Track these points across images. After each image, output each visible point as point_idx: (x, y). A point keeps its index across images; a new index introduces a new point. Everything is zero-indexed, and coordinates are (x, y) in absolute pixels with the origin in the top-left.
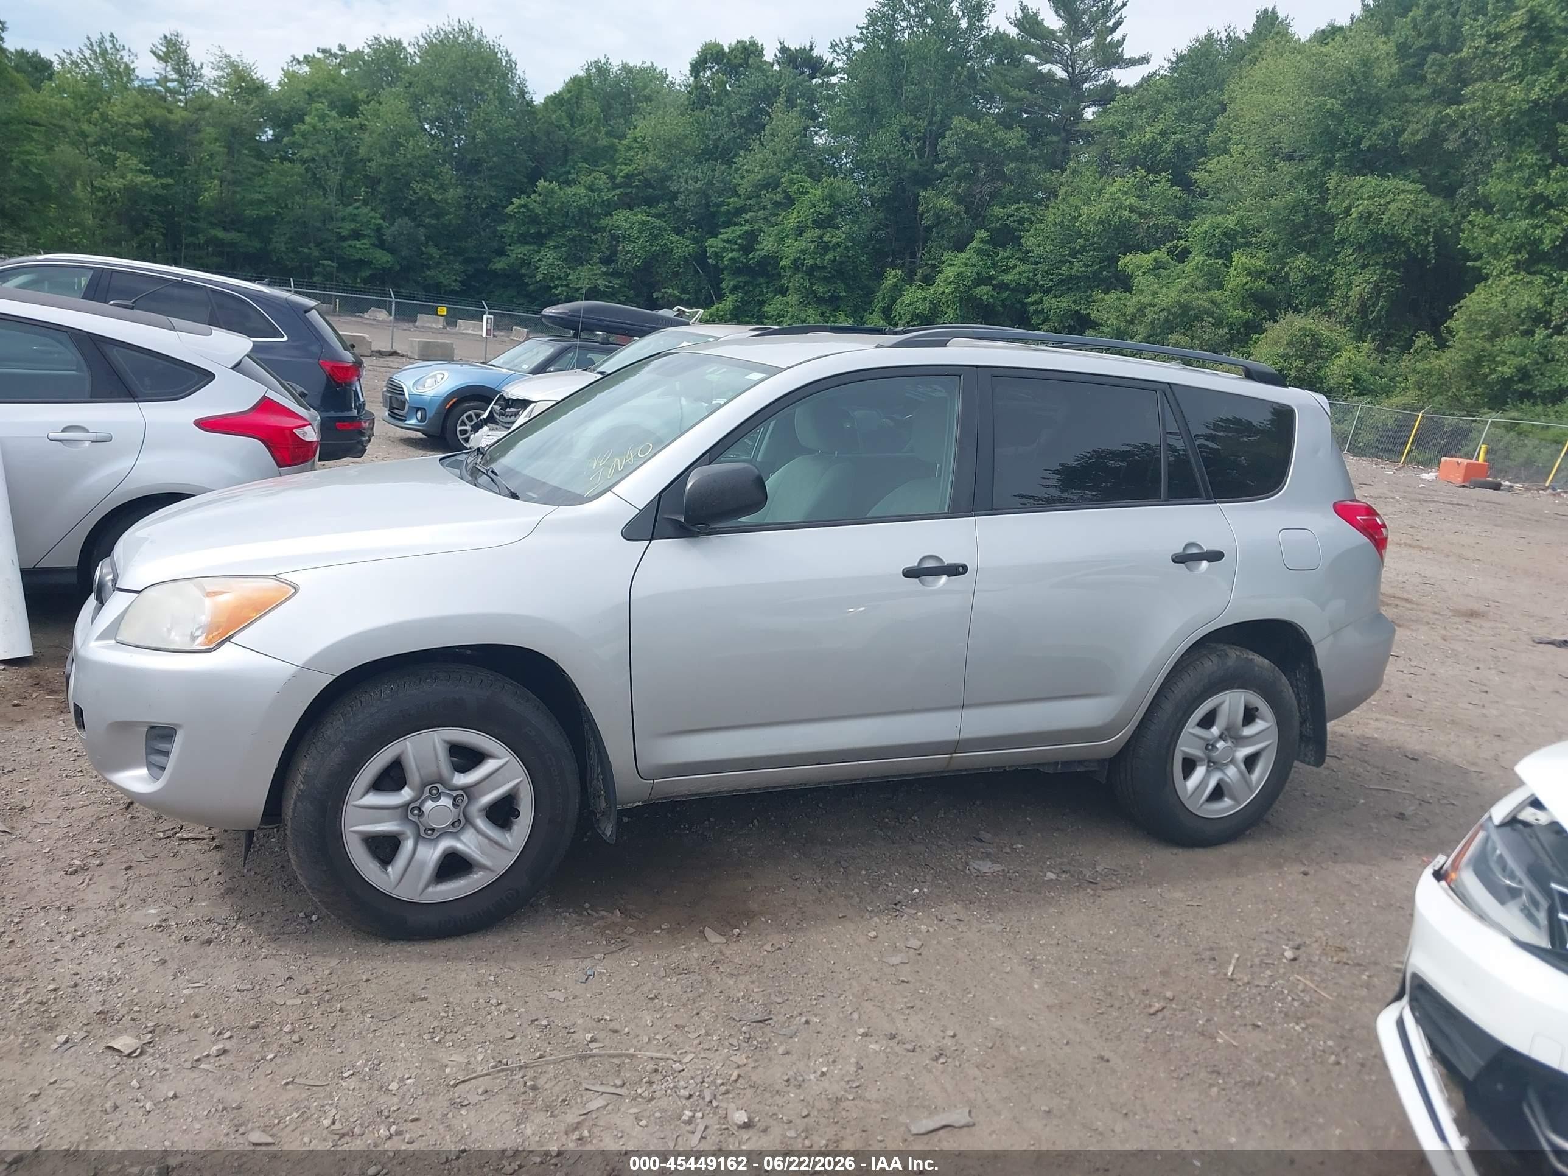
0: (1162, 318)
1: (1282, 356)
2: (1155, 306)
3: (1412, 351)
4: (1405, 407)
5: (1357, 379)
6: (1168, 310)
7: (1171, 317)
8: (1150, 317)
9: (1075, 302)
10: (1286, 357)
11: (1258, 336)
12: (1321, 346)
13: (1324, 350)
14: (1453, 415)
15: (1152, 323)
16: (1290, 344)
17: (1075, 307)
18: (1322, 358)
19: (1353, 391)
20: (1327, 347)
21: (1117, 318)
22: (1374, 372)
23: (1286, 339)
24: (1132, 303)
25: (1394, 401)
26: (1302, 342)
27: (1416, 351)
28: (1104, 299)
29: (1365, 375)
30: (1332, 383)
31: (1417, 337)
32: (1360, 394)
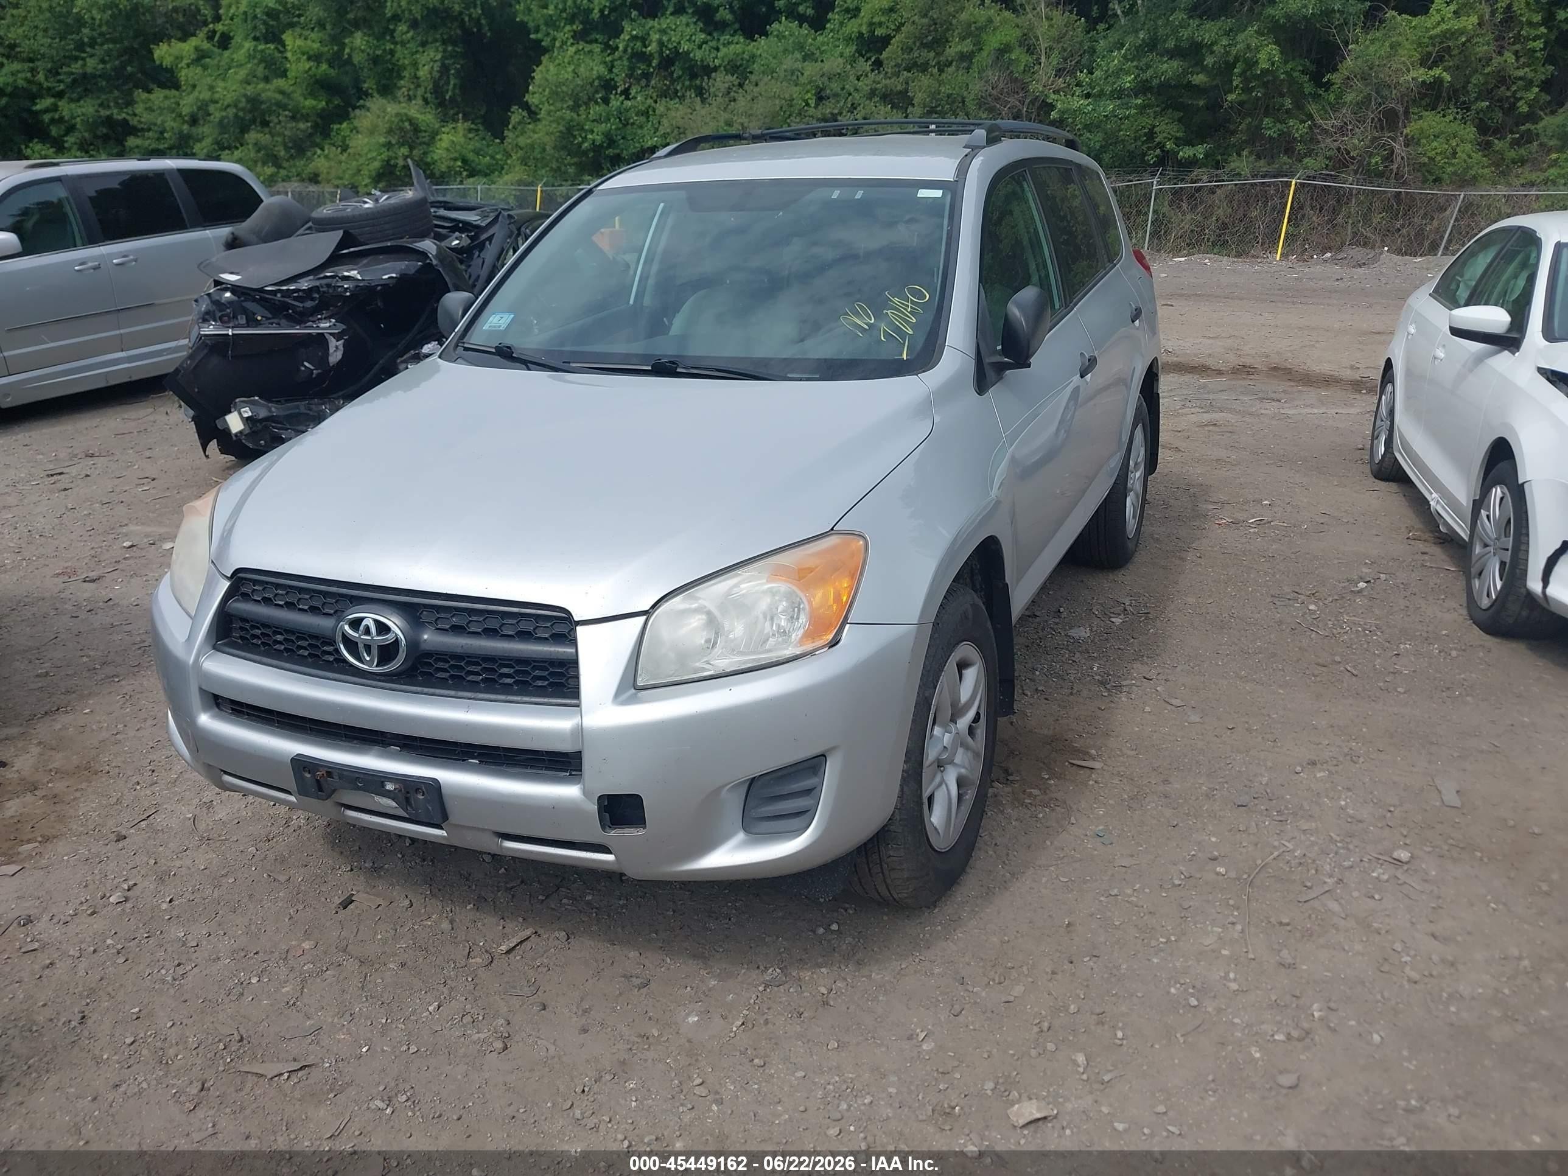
0: (231, 115)
1: (384, 146)
2: (217, 102)
3: (510, 127)
4: (520, 182)
5: (465, 161)
6: (236, 106)
7: (241, 114)
8: (217, 115)
9: (101, 105)
10: (389, 145)
11: (338, 126)
12: (421, 131)
13: (424, 134)
14: (561, 185)
15: (221, 122)
16: (390, 131)
17: (105, 113)
18: (424, 143)
19: (465, 173)
20: (425, 131)
21: (174, 120)
22: (477, 152)
23: (383, 126)
24: (188, 103)
25: (506, 178)
26: (402, 129)
27: (514, 127)
28: (149, 100)
29: (471, 156)
30: (443, 168)
31: (513, 113)
32: (471, 175)
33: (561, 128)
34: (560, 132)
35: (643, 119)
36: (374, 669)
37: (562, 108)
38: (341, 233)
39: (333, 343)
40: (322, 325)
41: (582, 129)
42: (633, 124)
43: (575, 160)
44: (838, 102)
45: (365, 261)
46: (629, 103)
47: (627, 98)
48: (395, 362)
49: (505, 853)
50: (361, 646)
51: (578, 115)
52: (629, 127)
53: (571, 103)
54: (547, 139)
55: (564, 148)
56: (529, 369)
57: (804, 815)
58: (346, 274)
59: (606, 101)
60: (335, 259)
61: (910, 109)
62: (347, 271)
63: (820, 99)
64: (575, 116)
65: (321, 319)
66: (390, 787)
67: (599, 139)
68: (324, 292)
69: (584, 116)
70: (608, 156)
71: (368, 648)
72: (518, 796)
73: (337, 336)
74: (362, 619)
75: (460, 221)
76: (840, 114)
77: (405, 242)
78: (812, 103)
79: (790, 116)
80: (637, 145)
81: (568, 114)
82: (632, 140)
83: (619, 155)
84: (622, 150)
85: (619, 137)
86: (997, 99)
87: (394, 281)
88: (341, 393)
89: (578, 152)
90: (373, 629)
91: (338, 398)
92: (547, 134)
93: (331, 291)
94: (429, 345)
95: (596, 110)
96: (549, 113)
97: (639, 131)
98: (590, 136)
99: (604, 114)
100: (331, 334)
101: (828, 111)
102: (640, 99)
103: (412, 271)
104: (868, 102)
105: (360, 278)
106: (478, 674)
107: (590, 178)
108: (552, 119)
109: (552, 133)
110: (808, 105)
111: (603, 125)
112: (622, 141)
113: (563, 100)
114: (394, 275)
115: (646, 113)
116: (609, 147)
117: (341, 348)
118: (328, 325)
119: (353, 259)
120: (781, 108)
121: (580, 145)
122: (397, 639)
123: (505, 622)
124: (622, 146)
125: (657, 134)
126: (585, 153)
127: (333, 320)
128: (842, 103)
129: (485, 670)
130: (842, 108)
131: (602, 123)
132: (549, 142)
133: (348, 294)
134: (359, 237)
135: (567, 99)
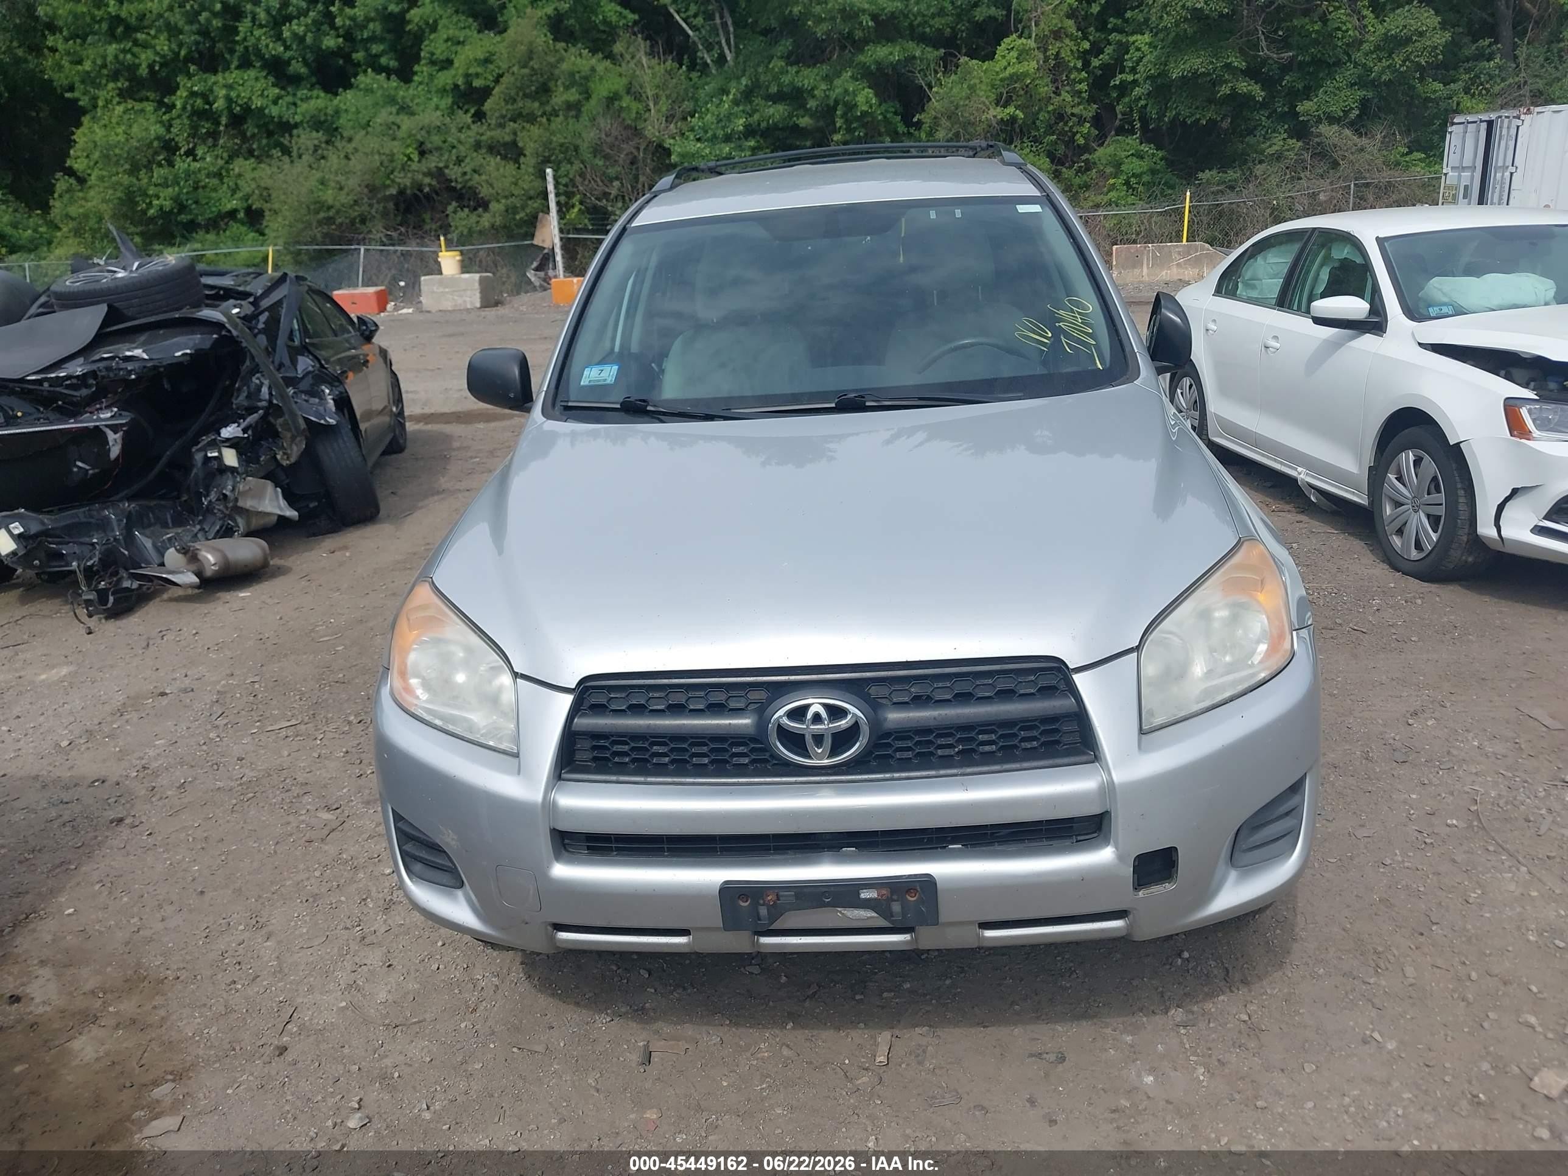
22: (15, 226)
25: (58, 252)
27: (60, 196)
29: (9, 230)
31: (58, 180)
33: (119, 194)
34: (119, 198)
35: (215, 181)
36: (826, 762)
37: (118, 173)
38: (103, 309)
39: (111, 436)
40: (102, 416)
41: (146, 195)
42: (204, 187)
43: (139, 229)
44: (441, 155)
45: (143, 338)
46: (197, 165)
47: (195, 160)
48: (190, 451)
49: (986, 944)
50: (809, 739)
51: (139, 180)
52: (200, 190)
53: (127, 166)
54: (103, 207)
55: (125, 216)
56: (662, 422)
57: (1292, 834)
58: (128, 353)
59: (171, 164)
60: (101, 339)
61: (522, 160)
62: (129, 350)
63: (422, 153)
64: (134, 180)
65: (101, 409)
66: (865, 895)
67: (168, 204)
68: (103, 377)
69: (146, 181)
70: (181, 223)
71: (818, 739)
72: (1039, 875)
73: (115, 429)
74: (807, 707)
75: (221, 288)
76: (447, 167)
77: (186, 312)
78: (415, 157)
79: (392, 172)
80: (214, 209)
81: (126, 180)
82: (207, 204)
83: (192, 222)
84: (197, 215)
85: (190, 202)
86: (611, 147)
87: (188, 358)
88: (121, 495)
89: (142, 219)
90: (824, 714)
91: (121, 500)
92: (103, 202)
93: (111, 375)
94: (229, 429)
95: (159, 173)
96: (101, 179)
97: (214, 195)
98: (155, 202)
99: (171, 177)
100: (107, 426)
101: (433, 165)
102: (208, 159)
103: (207, 345)
104: (475, 154)
105: (146, 357)
106: (951, 746)
107: (161, 247)
108: (106, 185)
109: (110, 200)
110: (410, 159)
111: (170, 190)
112: (194, 206)
113: (117, 163)
114: (188, 351)
115: (219, 175)
116: (180, 213)
117: (120, 441)
118: (109, 415)
119: (129, 335)
120: (381, 164)
121: (144, 212)
122: (856, 722)
123: (978, 683)
124: (195, 211)
125: (236, 196)
126: (152, 220)
127: (115, 409)
128: (446, 157)
129: (960, 741)
130: (447, 161)
131: (168, 187)
132: (106, 209)
133: (133, 377)
134: (125, 311)
135: (122, 162)
